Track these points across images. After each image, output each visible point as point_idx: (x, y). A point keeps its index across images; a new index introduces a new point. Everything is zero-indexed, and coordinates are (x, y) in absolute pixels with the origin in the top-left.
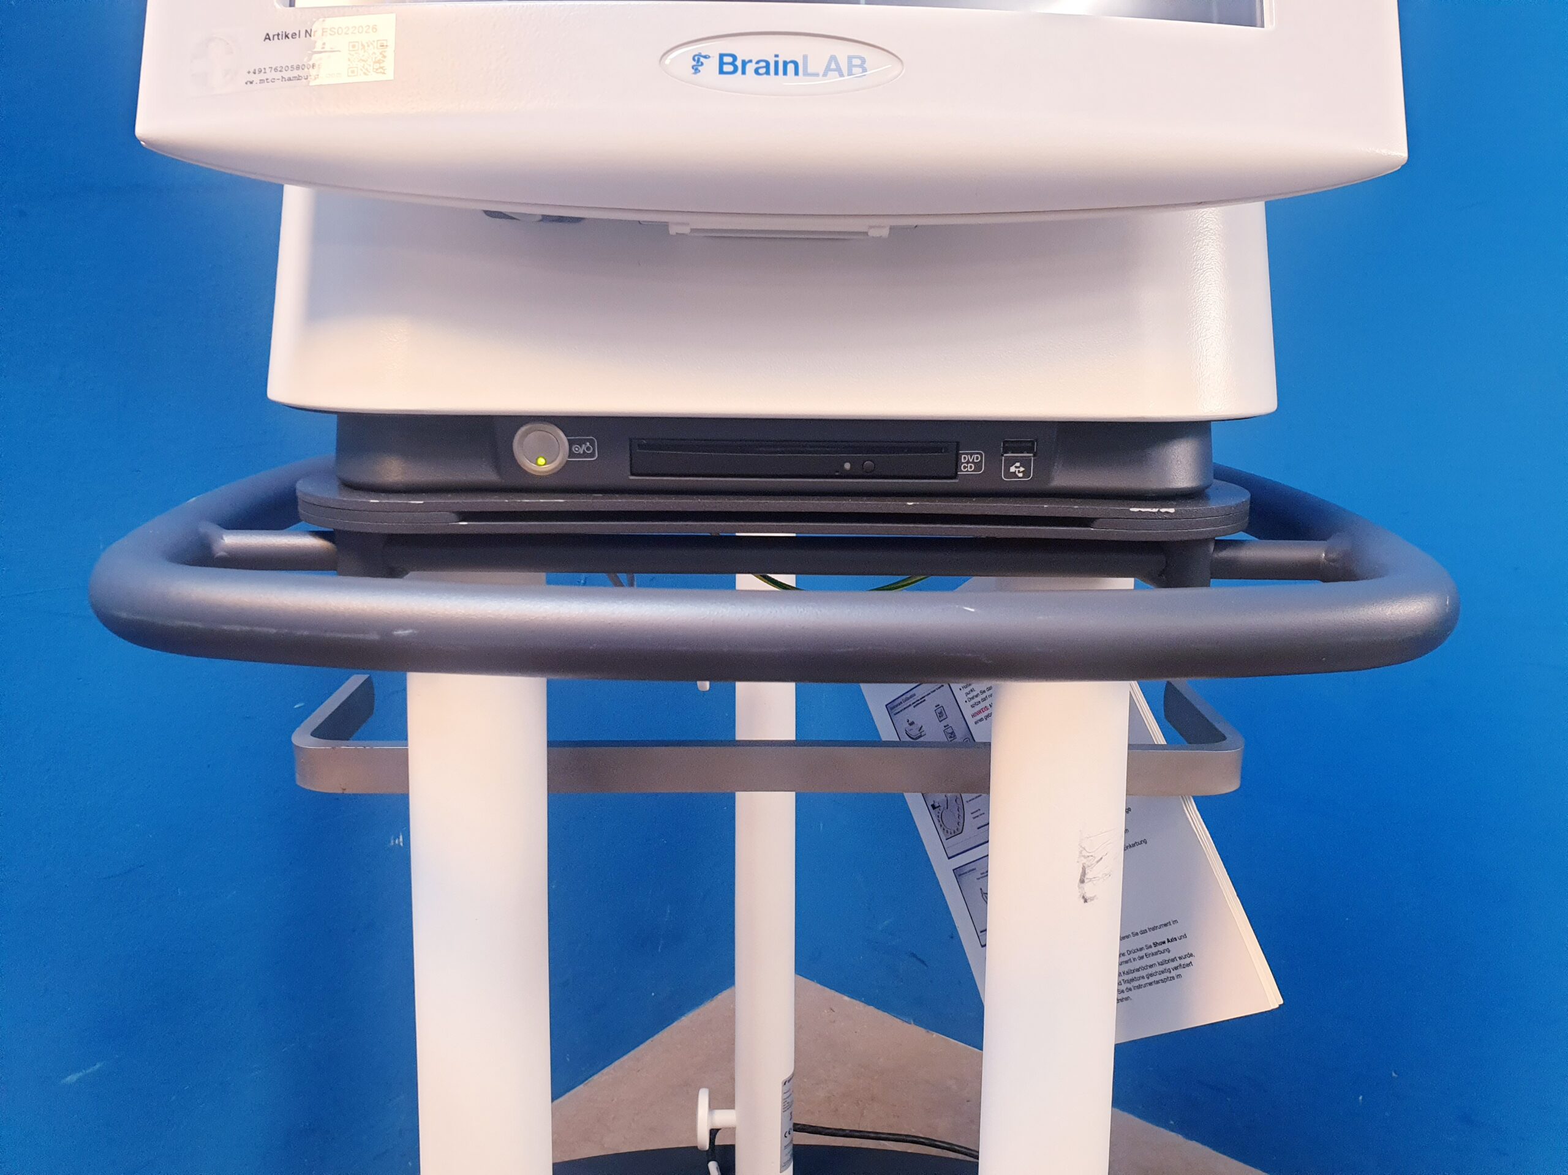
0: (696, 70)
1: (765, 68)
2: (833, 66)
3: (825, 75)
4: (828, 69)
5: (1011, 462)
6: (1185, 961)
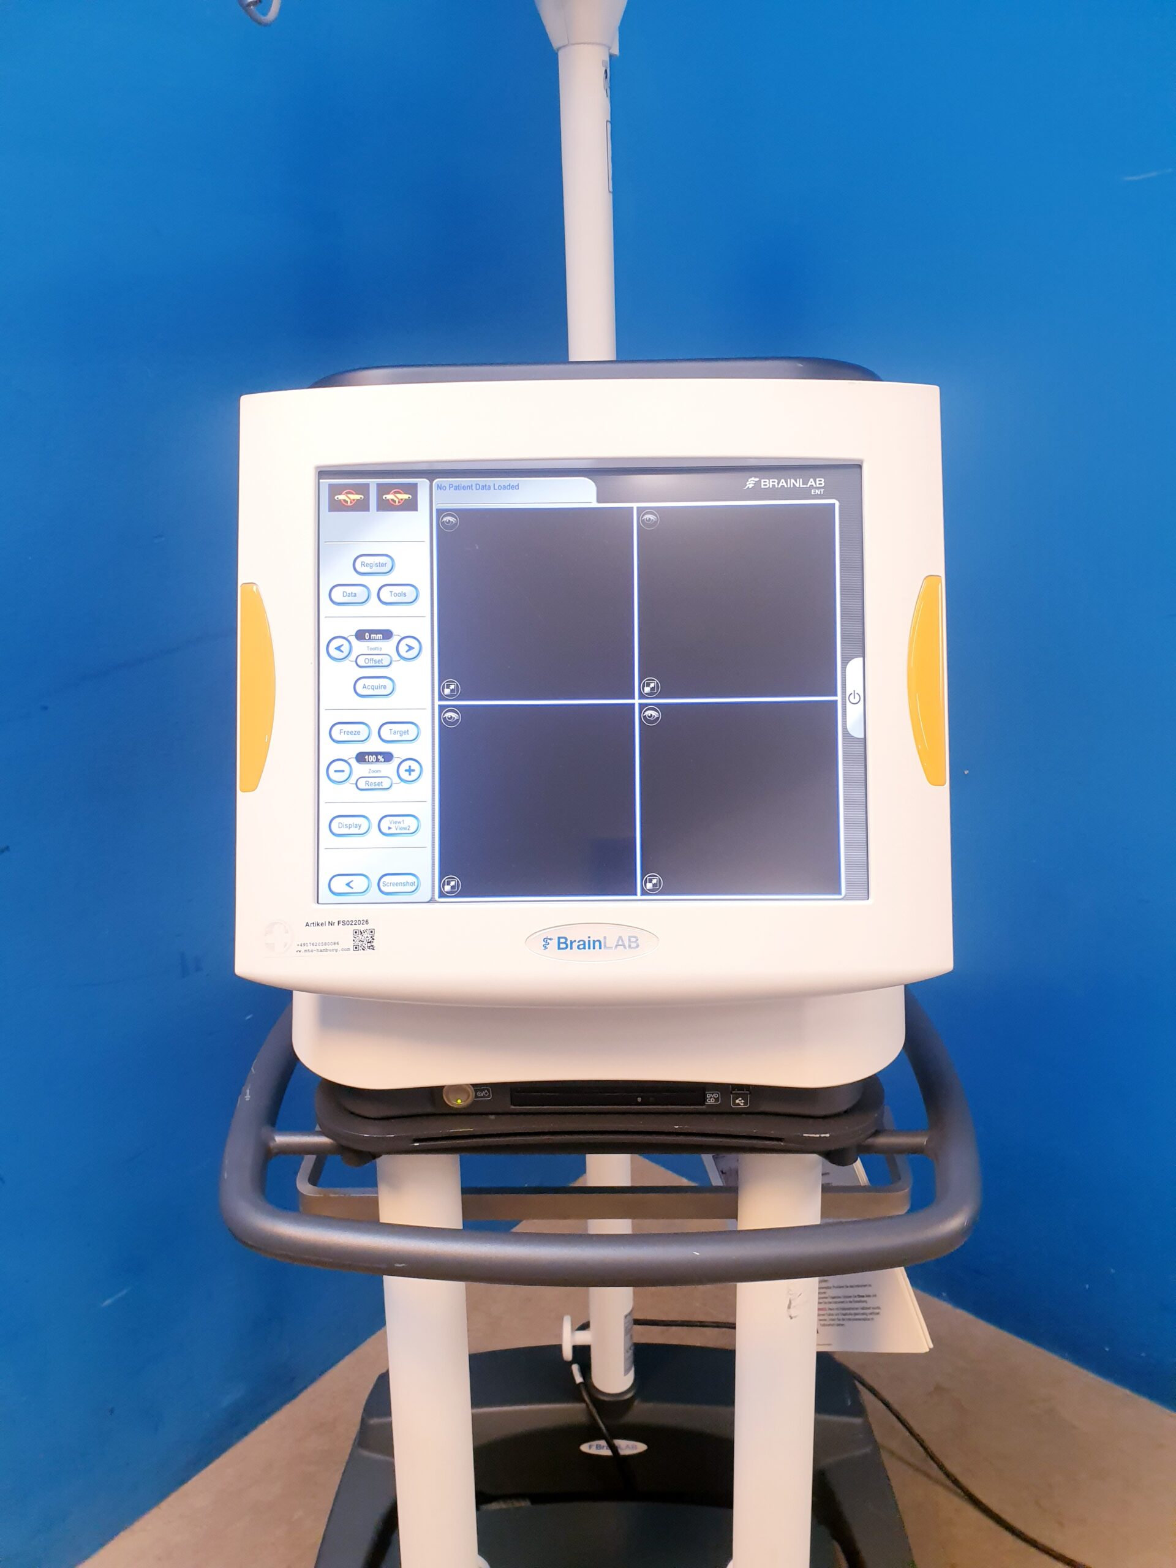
0: (545, 947)
1: (584, 945)
2: (620, 943)
3: (616, 948)
4: (618, 945)
5: (735, 1098)
6: (876, 1311)
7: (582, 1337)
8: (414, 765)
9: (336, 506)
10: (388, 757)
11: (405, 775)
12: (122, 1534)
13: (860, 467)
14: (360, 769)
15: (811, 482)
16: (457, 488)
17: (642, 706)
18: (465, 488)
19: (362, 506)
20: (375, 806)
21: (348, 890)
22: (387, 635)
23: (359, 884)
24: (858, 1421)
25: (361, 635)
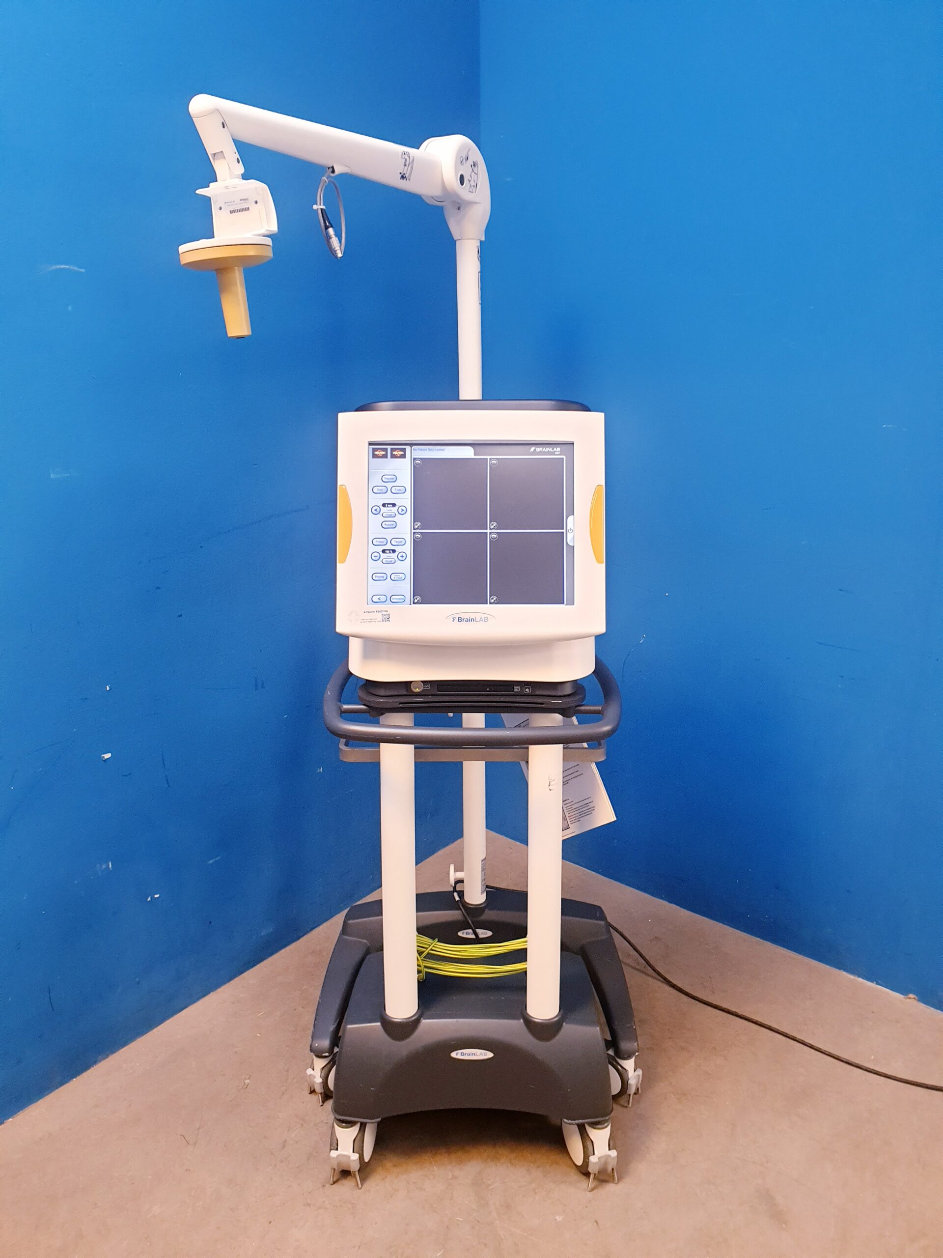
0: (453, 621)
1: (467, 620)
4: (480, 620)
5: (526, 689)
6: (593, 809)
7: (460, 875)
8: (404, 555)
9: (375, 456)
10: (394, 551)
11: (400, 558)
13: (573, 444)
14: (383, 555)
15: (555, 449)
16: (421, 450)
17: (490, 533)
18: (424, 450)
19: (385, 456)
20: (389, 569)
21: (379, 601)
22: (394, 505)
23: (383, 598)
25: (384, 505)
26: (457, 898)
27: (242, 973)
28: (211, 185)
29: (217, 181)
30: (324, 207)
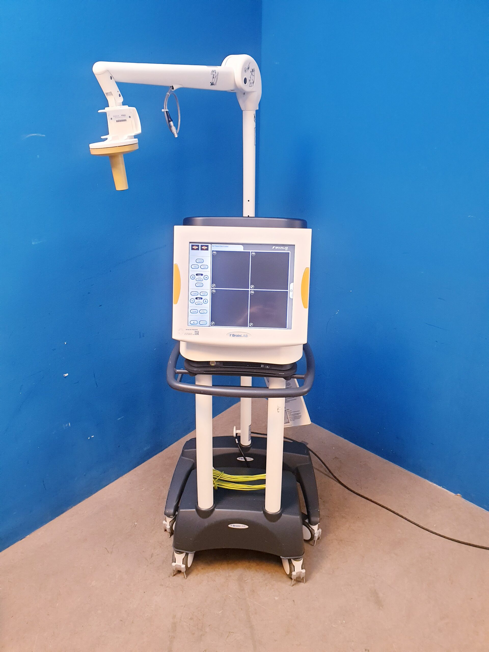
0: (230, 336)
1: (237, 336)
4: (244, 336)
5: (267, 366)
6: (300, 417)
7: (238, 431)
8: (207, 300)
9: (193, 249)
10: (201, 298)
11: (205, 302)
12: (120, 478)
13: (295, 245)
14: (196, 301)
15: (285, 248)
16: (216, 246)
17: (250, 291)
18: (218, 246)
19: (198, 249)
20: (199, 308)
21: (193, 323)
22: (202, 275)
23: (196, 322)
24: (307, 456)
25: (197, 275)
26: (237, 442)
27: (135, 467)
28: (106, 108)
29: (109, 107)
30: (167, 110)
